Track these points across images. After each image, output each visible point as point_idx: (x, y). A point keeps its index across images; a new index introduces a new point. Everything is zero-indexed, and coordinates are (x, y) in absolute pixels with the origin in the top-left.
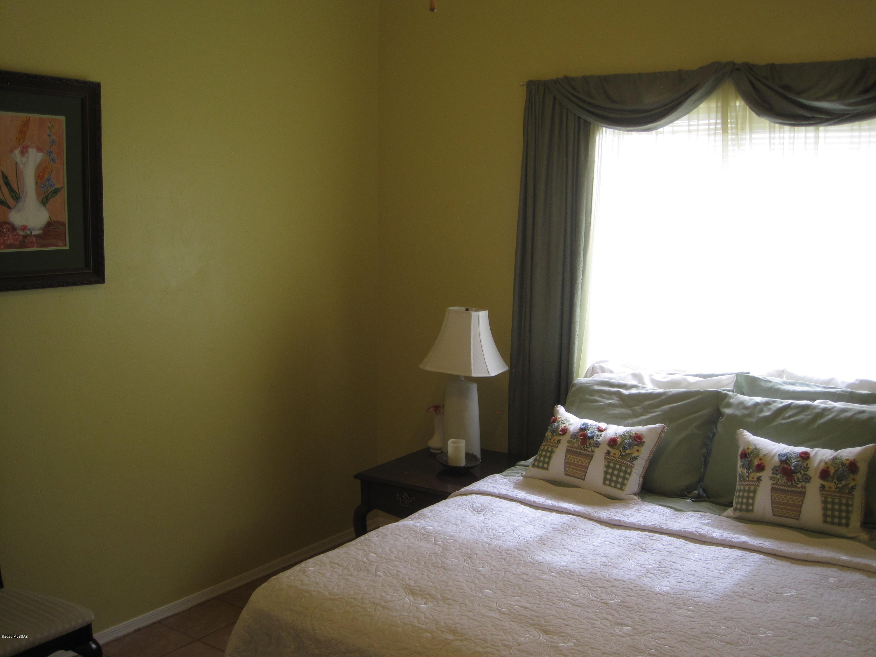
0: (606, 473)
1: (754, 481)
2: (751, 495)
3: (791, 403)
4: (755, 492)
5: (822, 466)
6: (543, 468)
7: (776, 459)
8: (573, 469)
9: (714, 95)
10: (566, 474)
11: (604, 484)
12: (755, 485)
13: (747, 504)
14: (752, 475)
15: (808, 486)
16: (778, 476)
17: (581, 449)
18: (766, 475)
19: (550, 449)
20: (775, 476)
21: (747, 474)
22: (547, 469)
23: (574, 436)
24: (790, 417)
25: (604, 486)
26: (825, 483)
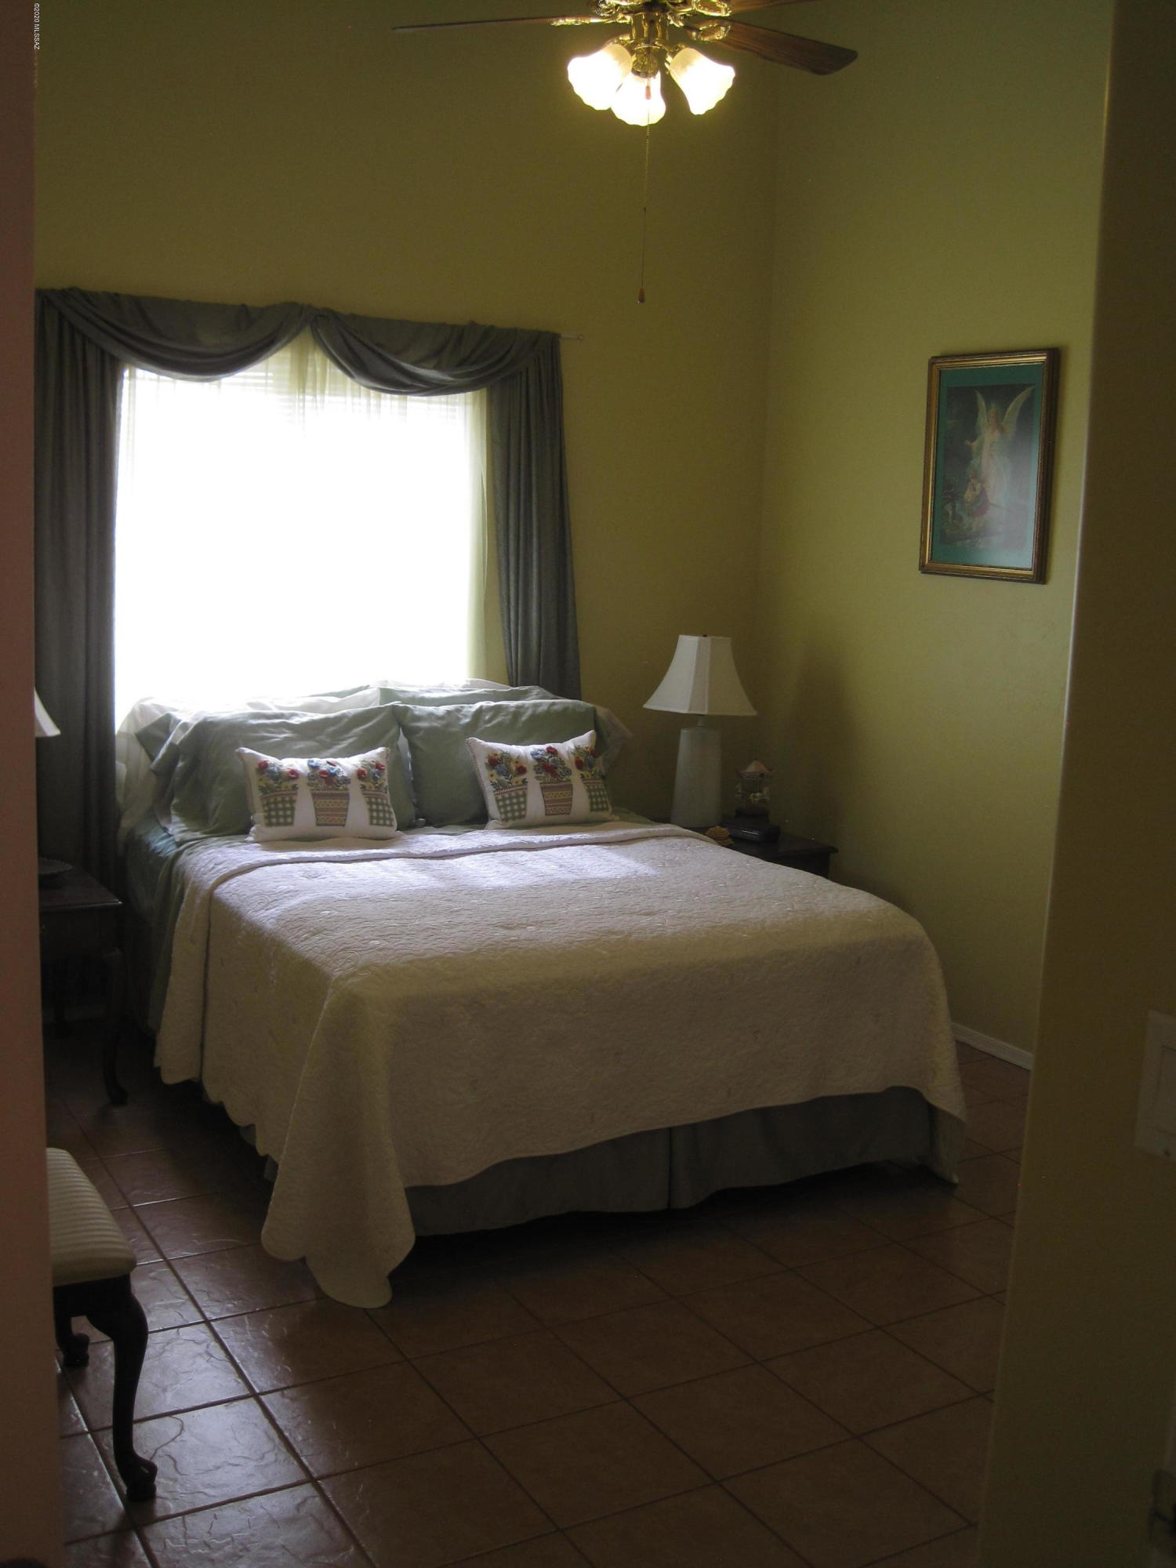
0: (371, 810)
1: (520, 785)
2: (522, 799)
3: (481, 707)
4: (525, 795)
5: (573, 758)
6: (286, 824)
7: (530, 758)
8: (328, 815)
9: (289, 345)
10: (318, 825)
11: (371, 823)
12: (523, 789)
13: (520, 810)
14: (516, 779)
15: (571, 777)
16: (543, 775)
17: (330, 789)
18: (530, 776)
19: (287, 799)
20: (539, 775)
21: (508, 780)
22: (291, 824)
23: (311, 777)
24: (490, 721)
25: (373, 827)
26: (582, 773)
